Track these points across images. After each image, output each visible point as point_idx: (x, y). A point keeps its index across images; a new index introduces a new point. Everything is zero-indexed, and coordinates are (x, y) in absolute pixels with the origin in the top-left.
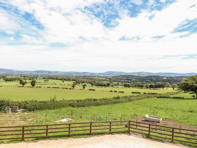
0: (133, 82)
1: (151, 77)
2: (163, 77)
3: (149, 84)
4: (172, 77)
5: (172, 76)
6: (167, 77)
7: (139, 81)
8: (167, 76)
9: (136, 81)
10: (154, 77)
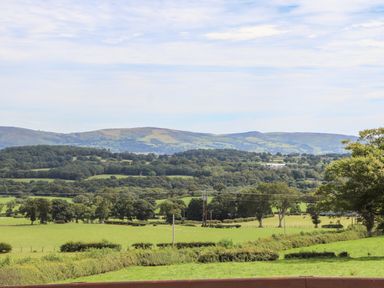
0: (89, 187)
1: (200, 156)
2: (265, 157)
3: (187, 200)
4: (313, 159)
5: (318, 152)
6: (288, 158)
7: (132, 183)
8: (287, 149)
9: (110, 184)
10: (220, 156)
